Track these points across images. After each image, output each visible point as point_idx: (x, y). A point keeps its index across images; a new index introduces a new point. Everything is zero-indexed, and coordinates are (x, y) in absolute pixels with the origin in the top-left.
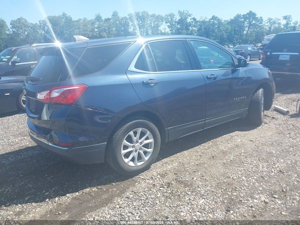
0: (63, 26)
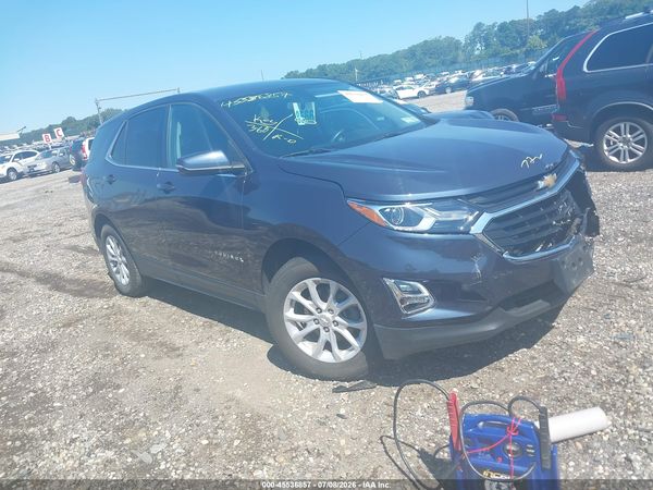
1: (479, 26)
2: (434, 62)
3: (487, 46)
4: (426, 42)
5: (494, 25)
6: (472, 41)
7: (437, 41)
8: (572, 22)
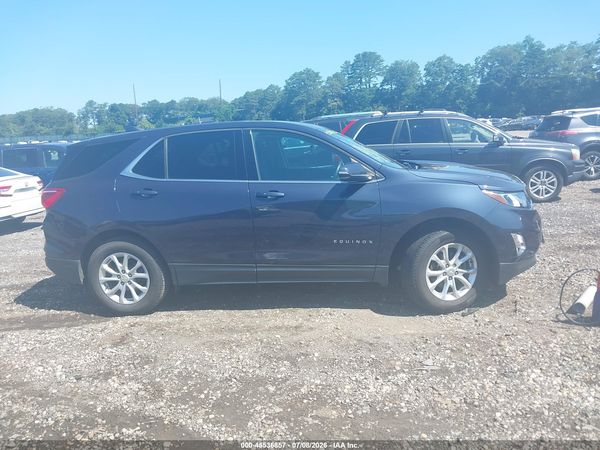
0: (519, 65)
1: (91, 103)
2: (45, 130)
3: (99, 122)
4: (36, 110)
5: (105, 105)
6: (85, 116)
7: (48, 110)
8: (171, 112)
